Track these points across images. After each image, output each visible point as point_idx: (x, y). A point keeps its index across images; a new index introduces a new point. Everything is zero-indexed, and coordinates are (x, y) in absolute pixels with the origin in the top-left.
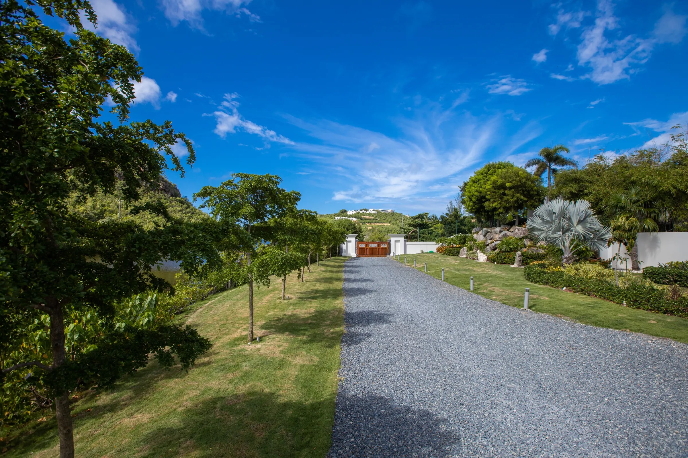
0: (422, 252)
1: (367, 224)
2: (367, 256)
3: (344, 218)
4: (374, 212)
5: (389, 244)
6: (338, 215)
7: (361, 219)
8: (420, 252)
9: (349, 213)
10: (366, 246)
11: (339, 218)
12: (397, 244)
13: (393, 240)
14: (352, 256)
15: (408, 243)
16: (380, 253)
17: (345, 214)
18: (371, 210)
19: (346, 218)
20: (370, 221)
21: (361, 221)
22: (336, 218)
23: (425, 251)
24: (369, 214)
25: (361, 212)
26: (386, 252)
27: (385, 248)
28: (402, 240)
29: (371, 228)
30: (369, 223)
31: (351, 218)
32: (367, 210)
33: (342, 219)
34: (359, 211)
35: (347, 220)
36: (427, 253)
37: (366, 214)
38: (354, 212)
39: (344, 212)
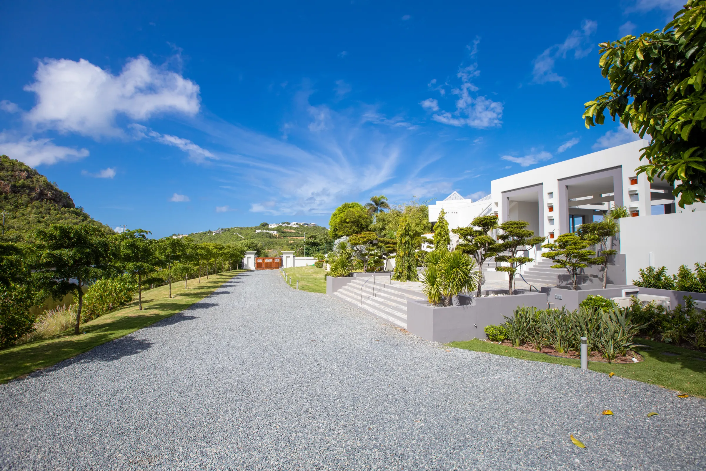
0: (307, 265)
1: (289, 238)
2: (263, 268)
3: (264, 231)
4: (296, 226)
5: (281, 260)
6: (259, 228)
7: (283, 232)
8: (306, 265)
9: (270, 227)
10: (263, 261)
11: (259, 231)
12: (288, 259)
13: (284, 256)
14: (252, 269)
15: (296, 258)
16: (274, 267)
17: (266, 227)
18: (294, 223)
19: (267, 231)
20: (291, 235)
21: (283, 235)
22: (257, 231)
23: (309, 264)
24: (291, 228)
25: (283, 225)
26: (279, 265)
27: (278, 263)
28: (291, 256)
29: (292, 242)
30: (290, 237)
31: (272, 232)
32: (289, 224)
33: (263, 232)
34: (281, 224)
35: (268, 233)
36: (311, 266)
37: (288, 227)
38: (276, 226)
39: (265, 225)
